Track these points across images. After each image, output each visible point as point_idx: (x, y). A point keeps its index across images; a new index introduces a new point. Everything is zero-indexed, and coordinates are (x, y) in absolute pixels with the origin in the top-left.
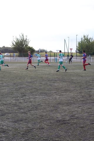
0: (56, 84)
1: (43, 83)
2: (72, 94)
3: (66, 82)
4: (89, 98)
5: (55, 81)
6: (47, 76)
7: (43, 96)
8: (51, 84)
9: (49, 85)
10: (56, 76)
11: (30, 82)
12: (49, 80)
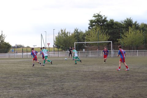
0: (30, 79)
1: (18, 78)
2: (45, 88)
3: (41, 76)
4: (61, 91)
5: (30, 75)
6: (22, 71)
7: (17, 90)
8: (26, 79)
9: (24, 80)
10: (31, 72)
11: (5, 78)
12: (24, 76)
